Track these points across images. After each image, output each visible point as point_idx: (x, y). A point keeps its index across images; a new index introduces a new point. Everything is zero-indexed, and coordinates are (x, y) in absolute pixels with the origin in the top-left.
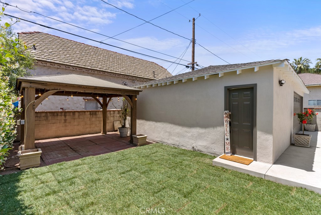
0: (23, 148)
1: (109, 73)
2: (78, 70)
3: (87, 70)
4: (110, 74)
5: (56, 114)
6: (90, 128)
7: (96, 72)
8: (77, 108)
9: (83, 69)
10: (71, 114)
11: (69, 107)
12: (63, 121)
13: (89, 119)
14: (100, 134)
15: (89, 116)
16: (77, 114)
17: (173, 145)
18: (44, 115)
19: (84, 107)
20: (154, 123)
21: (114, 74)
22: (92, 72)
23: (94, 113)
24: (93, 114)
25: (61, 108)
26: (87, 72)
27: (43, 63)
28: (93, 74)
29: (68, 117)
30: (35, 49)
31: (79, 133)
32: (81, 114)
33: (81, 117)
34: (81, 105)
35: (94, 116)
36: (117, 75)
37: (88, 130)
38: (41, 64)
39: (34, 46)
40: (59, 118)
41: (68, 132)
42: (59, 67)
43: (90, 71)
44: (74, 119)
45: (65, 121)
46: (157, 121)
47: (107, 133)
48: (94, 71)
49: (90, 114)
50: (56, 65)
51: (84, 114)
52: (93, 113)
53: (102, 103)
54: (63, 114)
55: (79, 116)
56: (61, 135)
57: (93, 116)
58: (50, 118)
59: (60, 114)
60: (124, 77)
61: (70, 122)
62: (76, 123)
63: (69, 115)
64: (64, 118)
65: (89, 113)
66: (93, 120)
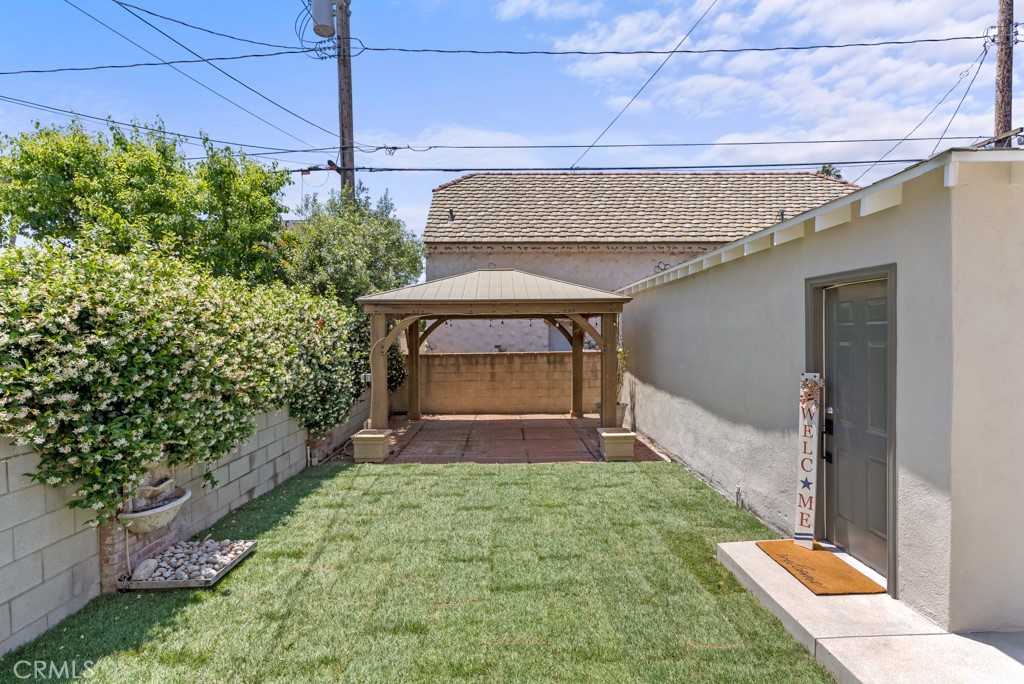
0: (369, 426)
1: (610, 246)
2: (529, 250)
3: (552, 246)
4: (615, 246)
5: (474, 361)
6: (549, 397)
7: (575, 249)
8: (531, 344)
9: (542, 246)
10: (505, 360)
11: (512, 342)
12: (488, 377)
13: (544, 374)
14: (569, 416)
15: (546, 366)
16: (517, 361)
17: (702, 475)
18: (452, 361)
19: (546, 343)
20: (668, 396)
21: (627, 246)
22: (565, 250)
23: (558, 359)
24: (554, 362)
25: (496, 347)
26: (552, 251)
27: (461, 246)
28: (568, 254)
29: (498, 368)
30: (453, 218)
31: (522, 407)
32: (526, 360)
33: (526, 368)
34: (539, 337)
35: (558, 366)
36: (634, 247)
37: (543, 403)
38: (457, 250)
39: (451, 212)
40: (480, 368)
41: (498, 403)
42: (489, 250)
43: (560, 247)
44: (511, 373)
45: (493, 375)
46: (675, 392)
47: (585, 415)
48: (570, 246)
49: (549, 362)
50: (485, 247)
51: (533, 361)
52: (554, 359)
53: (571, 334)
54: (488, 360)
55: (522, 365)
56: (484, 408)
57: (555, 368)
58: (463, 368)
59: (481, 361)
60: (658, 249)
61: (503, 381)
62: (515, 384)
63: (500, 364)
64: (490, 370)
65: (545, 359)
66: (556, 378)
